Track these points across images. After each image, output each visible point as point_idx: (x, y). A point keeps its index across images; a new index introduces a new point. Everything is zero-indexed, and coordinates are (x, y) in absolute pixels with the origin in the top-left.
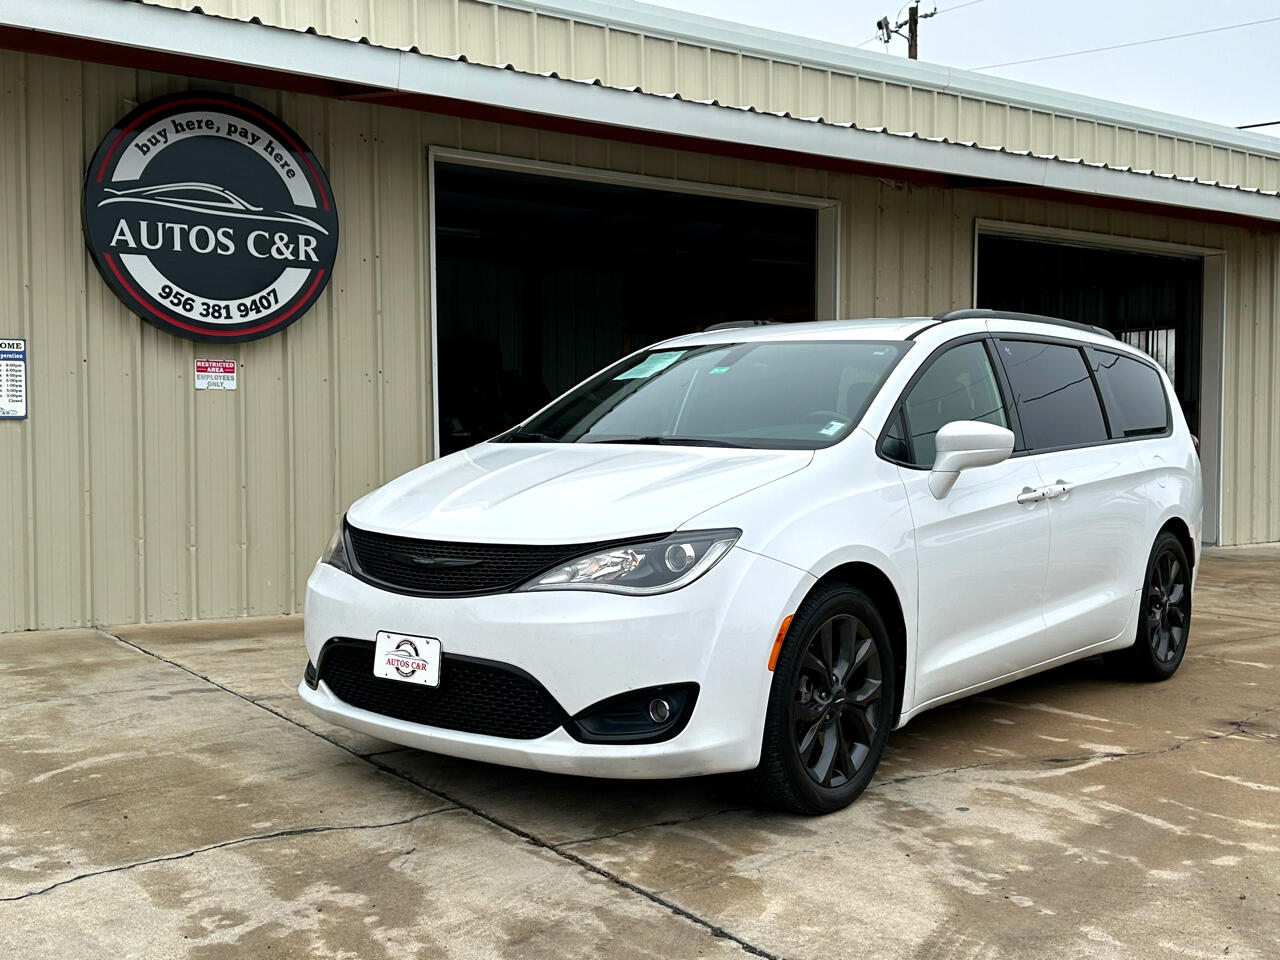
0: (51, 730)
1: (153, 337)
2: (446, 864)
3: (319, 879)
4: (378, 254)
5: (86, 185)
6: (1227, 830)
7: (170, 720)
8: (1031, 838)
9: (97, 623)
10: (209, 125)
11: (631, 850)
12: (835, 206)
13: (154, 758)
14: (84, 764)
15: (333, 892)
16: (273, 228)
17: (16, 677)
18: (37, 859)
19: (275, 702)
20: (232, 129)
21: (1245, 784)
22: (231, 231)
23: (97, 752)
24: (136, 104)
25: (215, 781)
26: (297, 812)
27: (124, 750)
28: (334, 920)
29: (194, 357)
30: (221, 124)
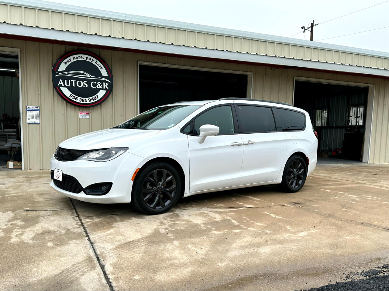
1: (69, 106)
4: (124, 87)
5: (52, 72)
10: (81, 57)
12: (252, 74)
14: (11, 195)
16: (97, 81)
20: (87, 58)
22: (87, 82)
23: (17, 193)
24: (65, 53)
29: (79, 111)
30: (84, 57)
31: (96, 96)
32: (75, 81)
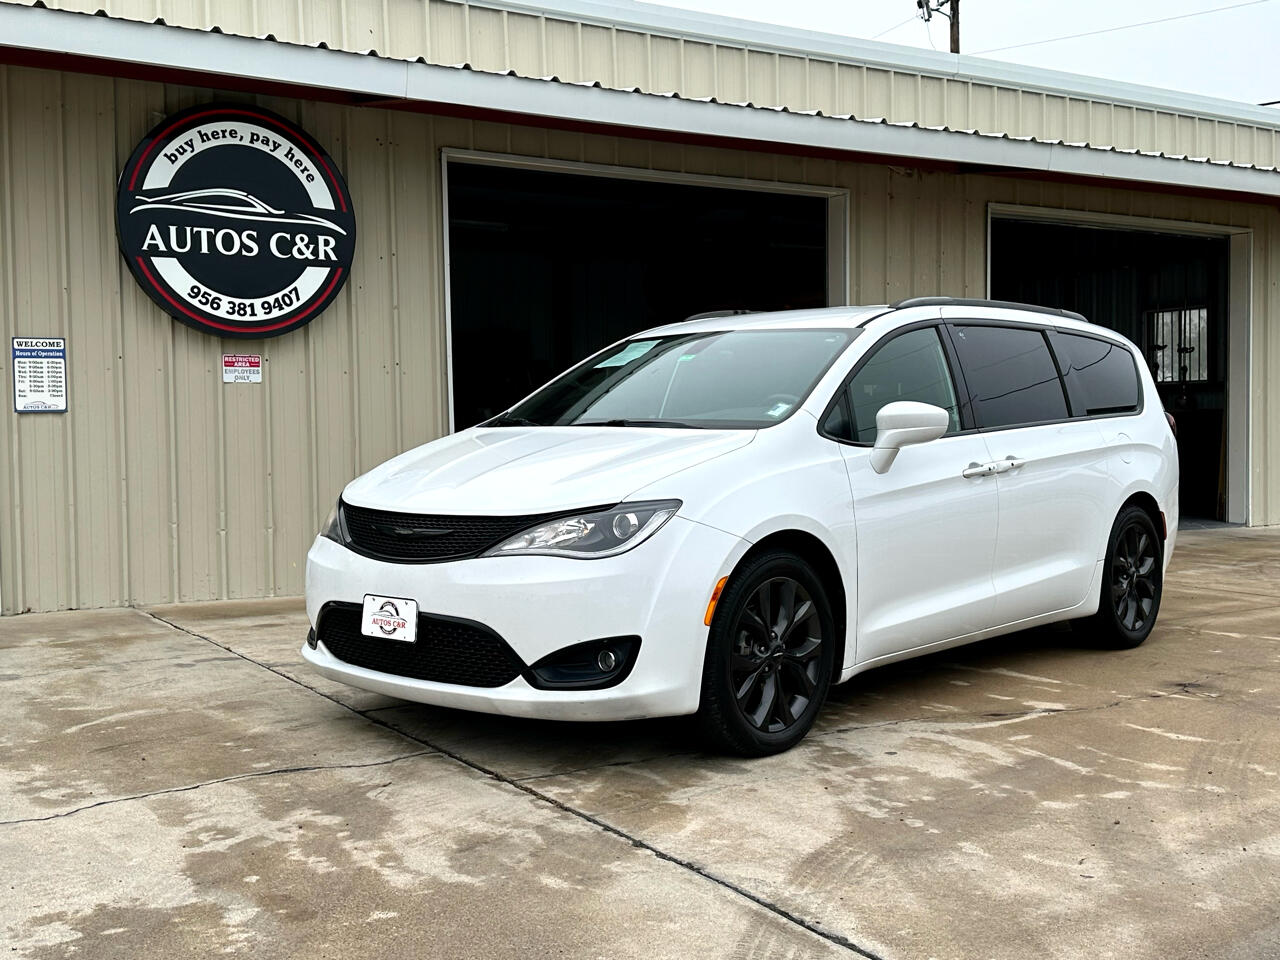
0: (84, 692)
1: (184, 335)
2: (416, 793)
3: (304, 805)
4: (394, 251)
5: (118, 193)
6: (1130, 772)
7: (191, 683)
8: (944, 776)
9: (134, 603)
10: (233, 133)
11: (581, 784)
12: (844, 194)
13: (174, 714)
14: (112, 719)
15: (314, 815)
16: (294, 230)
17: (56, 649)
18: (64, 791)
19: (288, 669)
20: (254, 137)
21: (1166, 735)
22: (255, 234)
23: (124, 709)
24: (165, 116)
25: (226, 731)
26: (293, 756)
27: (148, 708)
28: (311, 835)
29: (223, 354)
30: (244, 133)
31: (290, 292)
32: (208, 233)
